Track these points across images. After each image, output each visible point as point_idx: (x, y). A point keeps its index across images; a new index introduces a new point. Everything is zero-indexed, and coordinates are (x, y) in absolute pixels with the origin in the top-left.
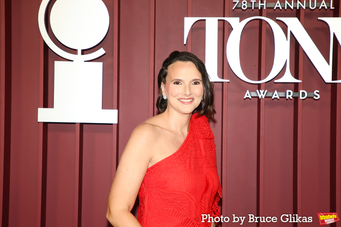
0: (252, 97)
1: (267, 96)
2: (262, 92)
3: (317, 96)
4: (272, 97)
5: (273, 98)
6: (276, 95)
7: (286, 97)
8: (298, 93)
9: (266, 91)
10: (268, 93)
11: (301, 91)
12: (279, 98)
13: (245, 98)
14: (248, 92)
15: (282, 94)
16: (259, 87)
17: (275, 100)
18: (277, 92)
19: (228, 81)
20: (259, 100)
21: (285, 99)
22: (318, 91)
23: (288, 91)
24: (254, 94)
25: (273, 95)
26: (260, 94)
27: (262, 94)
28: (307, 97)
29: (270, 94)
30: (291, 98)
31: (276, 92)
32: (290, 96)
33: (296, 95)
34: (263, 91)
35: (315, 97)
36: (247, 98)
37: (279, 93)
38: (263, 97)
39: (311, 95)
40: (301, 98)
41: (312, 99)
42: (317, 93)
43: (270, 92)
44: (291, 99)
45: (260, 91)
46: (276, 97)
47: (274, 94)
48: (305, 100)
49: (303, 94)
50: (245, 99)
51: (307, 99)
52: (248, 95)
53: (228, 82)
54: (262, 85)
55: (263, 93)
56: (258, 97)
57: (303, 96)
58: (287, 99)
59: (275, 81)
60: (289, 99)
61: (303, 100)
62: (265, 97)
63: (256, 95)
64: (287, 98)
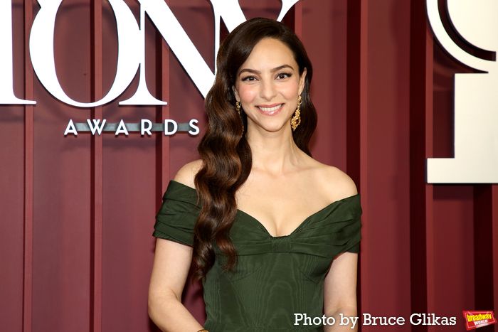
0: (78, 132)
1: (107, 129)
2: (96, 122)
3: (194, 130)
4: (115, 132)
5: (117, 133)
6: (123, 128)
7: (140, 132)
8: (161, 125)
9: (105, 121)
10: (109, 124)
11: (167, 121)
12: (127, 134)
13: (66, 133)
14: (71, 123)
15: (133, 127)
16: (92, 113)
17: (119, 136)
18: (125, 122)
19: (34, 102)
20: (93, 137)
21: (138, 135)
22: (196, 121)
23: (143, 121)
24: (82, 127)
25: (117, 128)
26: (94, 126)
27: (97, 127)
28: (177, 132)
29: (111, 128)
30: (150, 133)
31: (122, 123)
32: (148, 130)
33: (158, 128)
34: (99, 121)
35: (191, 132)
36: (69, 134)
37: (128, 125)
38: (100, 132)
39: (184, 128)
40: (167, 133)
41: (186, 135)
42: (194, 123)
43: (112, 122)
44: (149, 136)
45: (94, 120)
46: (122, 131)
47: (120, 127)
48: (175, 137)
49: (171, 127)
50: (66, 136)
51: (177, 135)
52: (71, 128)
53: (34, 105)
54: (96, 110)
55: (100, 125)
56: (91, 132)
57: (169, 131)
58: (142, 136)
59: (121, 103)
60: (146, 136)
61: (170, 136)
62: (103, 132)
63: (85, 129)
64: (143, 133)
